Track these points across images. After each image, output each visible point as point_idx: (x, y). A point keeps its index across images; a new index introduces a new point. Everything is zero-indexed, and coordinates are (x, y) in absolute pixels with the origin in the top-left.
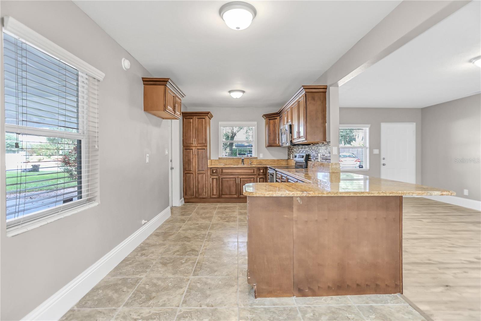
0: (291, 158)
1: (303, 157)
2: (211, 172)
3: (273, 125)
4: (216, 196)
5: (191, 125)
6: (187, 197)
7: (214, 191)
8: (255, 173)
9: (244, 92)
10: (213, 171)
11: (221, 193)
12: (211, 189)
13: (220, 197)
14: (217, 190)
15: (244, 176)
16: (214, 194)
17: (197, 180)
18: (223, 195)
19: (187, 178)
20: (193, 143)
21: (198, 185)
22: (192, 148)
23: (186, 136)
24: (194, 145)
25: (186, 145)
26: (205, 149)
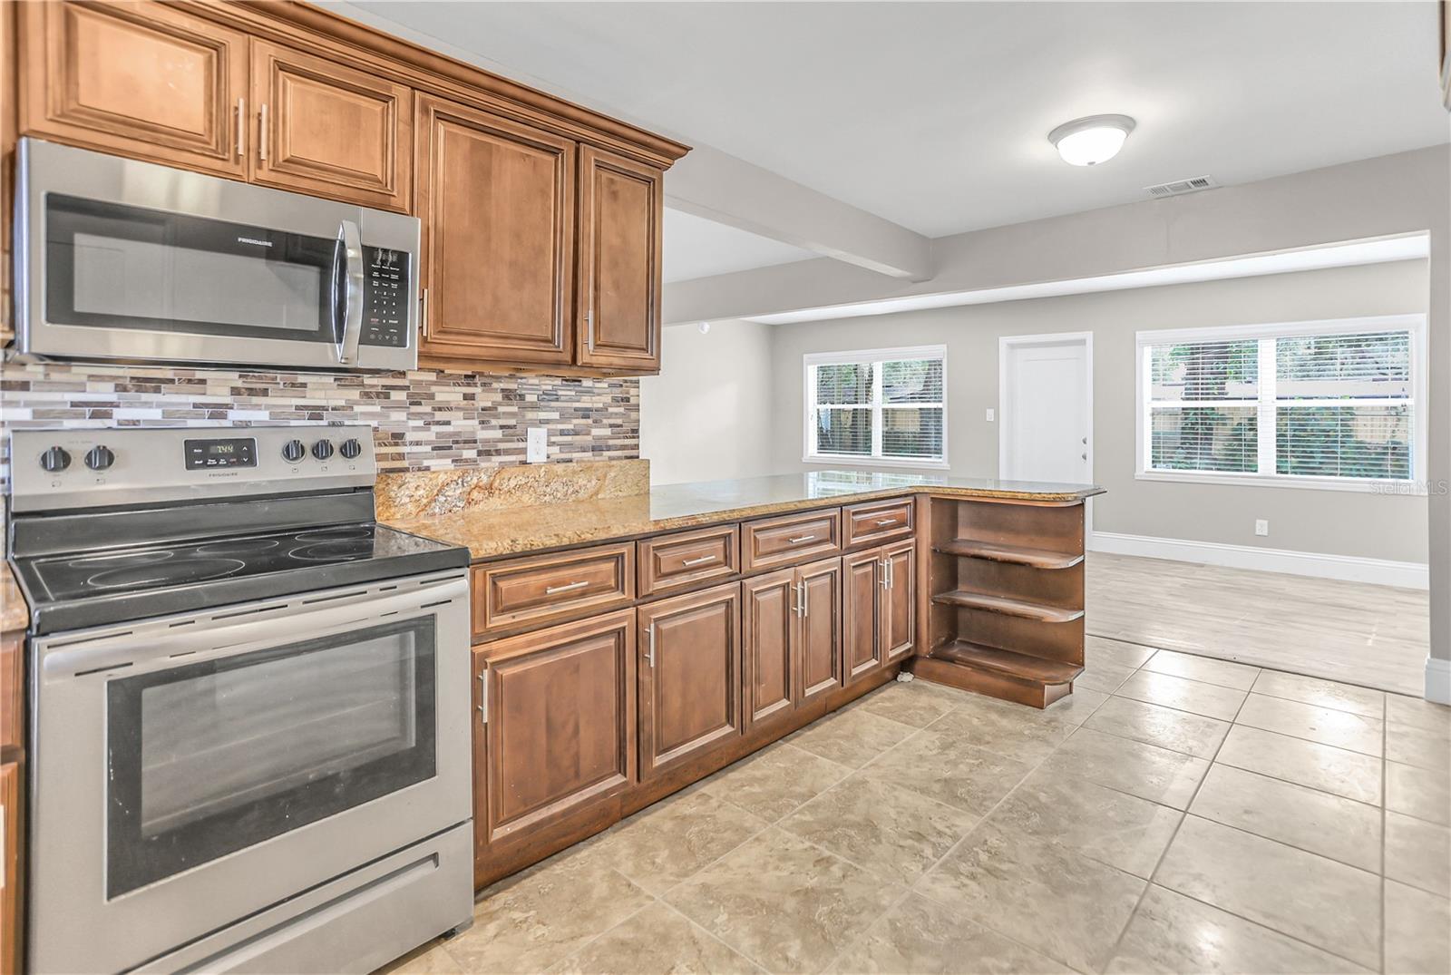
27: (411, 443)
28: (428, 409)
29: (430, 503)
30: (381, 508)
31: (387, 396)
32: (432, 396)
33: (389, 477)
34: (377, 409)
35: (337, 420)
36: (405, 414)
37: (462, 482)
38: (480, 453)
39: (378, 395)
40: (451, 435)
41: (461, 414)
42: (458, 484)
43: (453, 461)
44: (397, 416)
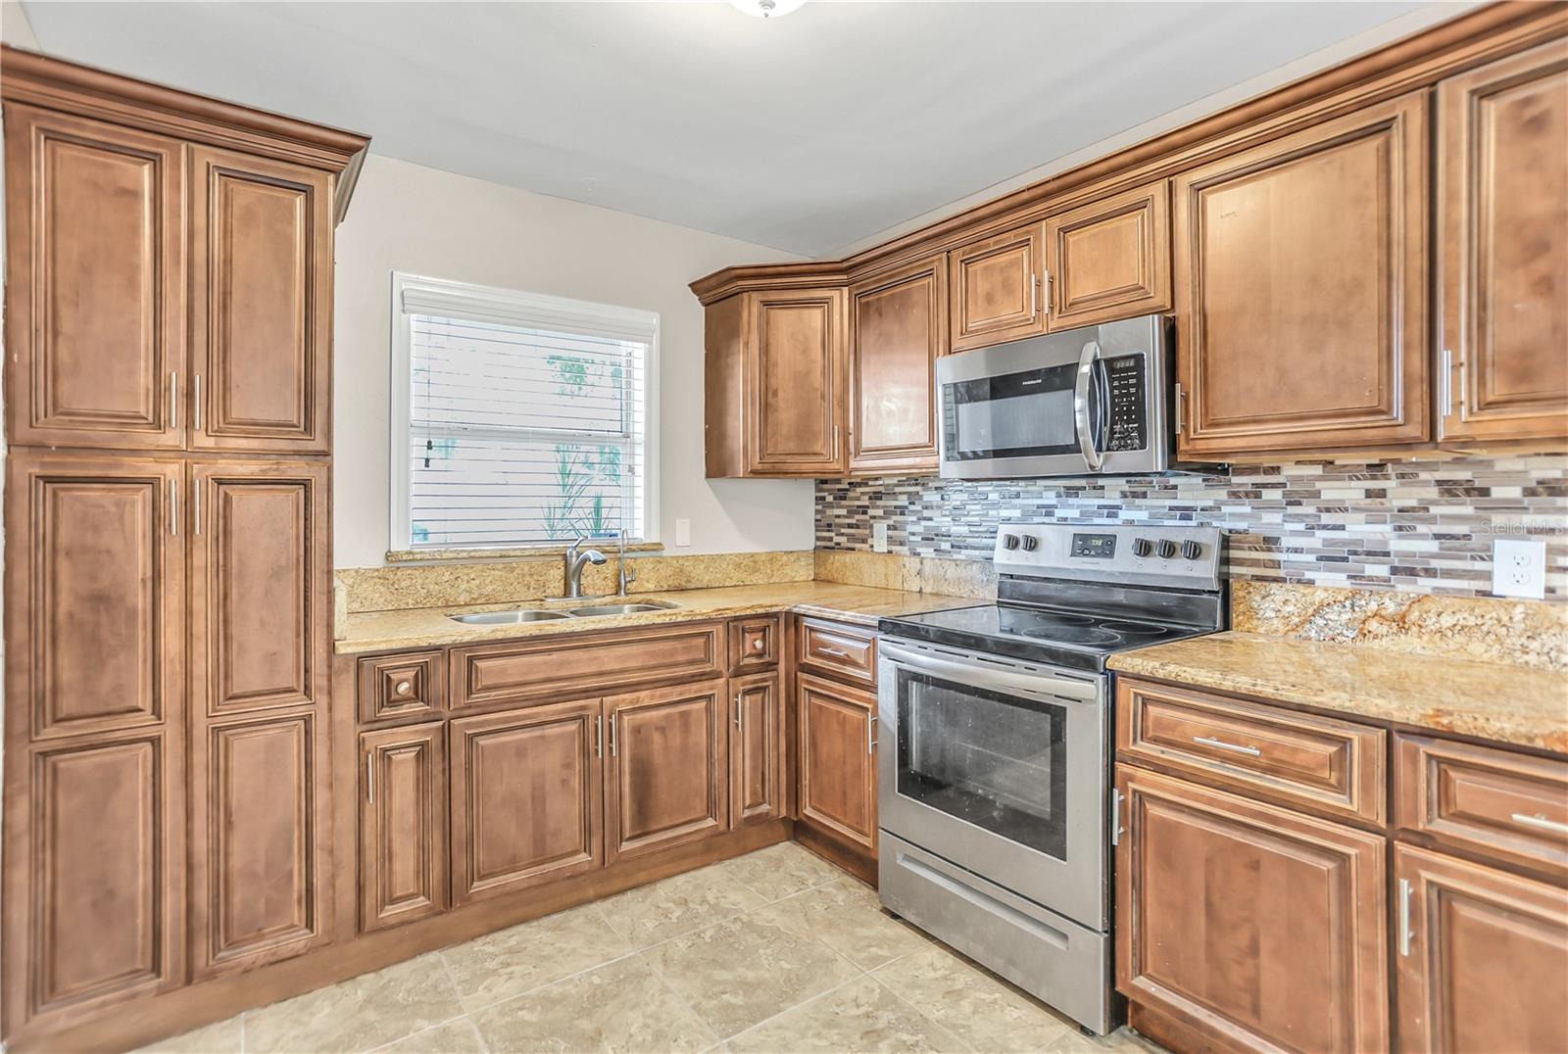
0: (882, 549)
2: (371, 697)
3: (800, 336)
4: (422, 901)
5: (135, 230)
7: (397, 866)
8: (716, 665)
10: (387, 684)
11: (461, 865)
12: (370, 855)
13: (450, 896)
14: (422, 847)
15: (644, 698)
16: (398, 894)
17: (213, 798)
18: (482, 878)
20: (157, 414)
21: (220, 851)
22: (148, 468)
23: (56, 334)
24: (173, 437)
25: (54, 432)
26: (306, 484)
27: (1288, 550)
28: (1312, 510)
29: (1303, 623)
30: (1241, 618)
31: (1258, 496)
32: (1317, 494)
33: (1251, 585)
34: (1247, 509)
35: (1205, 520)
36: (1281, 514)
37: (1353, 605)
38: (1395, 571)
39: (1247, 494)
40: (1344, 543)
41: (1362, 516)
42: (1344, 606)
43: (1349, 577)
44: (1272, 518)
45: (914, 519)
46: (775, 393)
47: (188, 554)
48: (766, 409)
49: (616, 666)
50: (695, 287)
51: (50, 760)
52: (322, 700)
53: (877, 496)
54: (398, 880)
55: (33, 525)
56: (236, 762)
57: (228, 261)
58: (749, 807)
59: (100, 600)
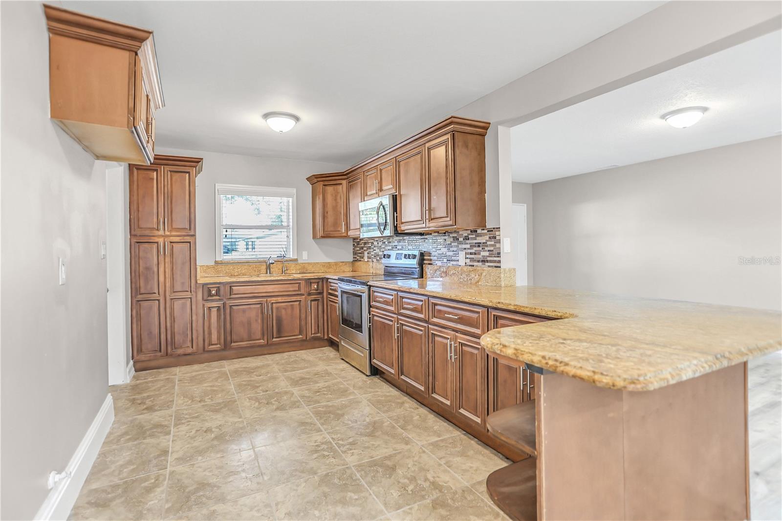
0: (366, 260)
1: (414, 257)
2: (206, 294)
3: (334, 195)
4: (219, 346)
5: (153, 187)
6: (142, 357)
7: (213, 336)
8: (302, 292)
9: (297, 119)
10: (210, 291)
11: (229, 338)
12: (206, 333)
13: (226, 346)
14: (219, 332)
15: (280, 299)
16: (213, 343)
17: (171, 315)
18: (234, 342)
19: (143, 312)
20: (158, 227)
21: (172, 327)
22: (156, 239)
23: (138, 211)
24: (161, 232)
25: (138, 232)
26: (190, 242)
45: (372, 250)
46: (327, 213)
47: (165, 259)
48: (324, 217)
49: (271, 291)
50: (308, 179)
51: (139, 302)
52: (194, 295)
53: (365, 243)
54: (213, 340)
55: (135, 252)
56: (175, 307)
57: (172, 192)
58: (314, 334)
59: (148, 269)
